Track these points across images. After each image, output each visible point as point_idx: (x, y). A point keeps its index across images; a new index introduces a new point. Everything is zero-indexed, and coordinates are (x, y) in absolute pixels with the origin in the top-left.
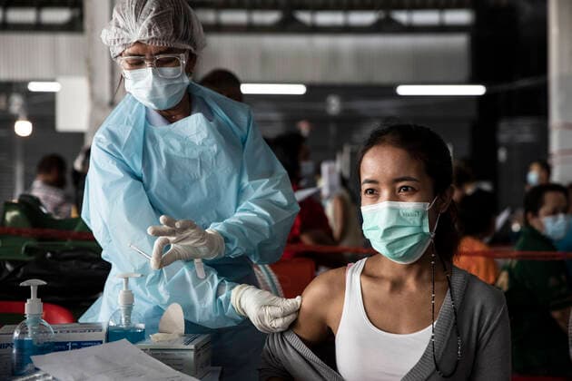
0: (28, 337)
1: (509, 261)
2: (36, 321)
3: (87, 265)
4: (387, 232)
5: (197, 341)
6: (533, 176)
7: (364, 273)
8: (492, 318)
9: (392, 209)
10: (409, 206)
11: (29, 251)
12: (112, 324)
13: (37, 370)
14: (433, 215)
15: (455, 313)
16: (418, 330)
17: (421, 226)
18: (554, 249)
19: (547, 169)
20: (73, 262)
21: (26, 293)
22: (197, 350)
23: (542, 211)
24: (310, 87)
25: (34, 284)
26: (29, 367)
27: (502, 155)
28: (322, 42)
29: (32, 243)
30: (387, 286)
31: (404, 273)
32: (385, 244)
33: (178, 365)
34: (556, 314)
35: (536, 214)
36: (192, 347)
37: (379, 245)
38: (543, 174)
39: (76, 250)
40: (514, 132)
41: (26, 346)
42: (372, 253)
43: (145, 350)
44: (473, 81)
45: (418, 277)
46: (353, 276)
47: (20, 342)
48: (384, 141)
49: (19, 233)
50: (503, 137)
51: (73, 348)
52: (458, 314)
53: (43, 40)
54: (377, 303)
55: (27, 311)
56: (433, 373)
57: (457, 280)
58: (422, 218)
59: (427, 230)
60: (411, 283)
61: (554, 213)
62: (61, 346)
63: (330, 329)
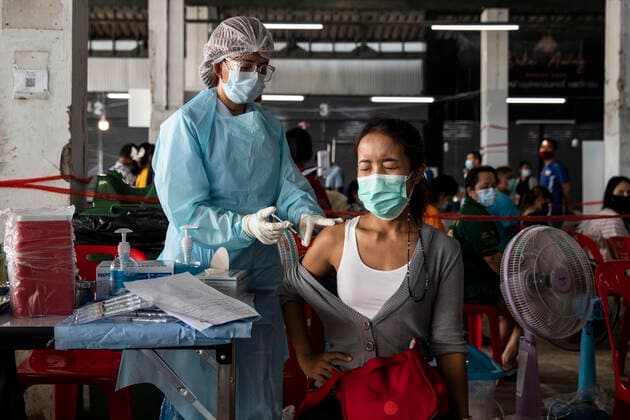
0: (121, 269)
1: (454, 222)
2: (126, 258)
3: (156, 220)
4: (376, 196)
5: (238, 275)
6: (469, 163)
7: (358, 226)
8: (450, 259)
9: (379, 179)
10: (392, 177)
11: (115, 210)
12: (177, 261)
13: (127, 292)
14: (409, 184)
15: (424, 256)
16: (396, 268)
17: (401, 193)
18: (487, 214)
19: (479, 157)
20: (146, 218)
21: (119, 238)
22: (238, 280)
23: (477, 186)
24: (307, 96)
25: (124, 232)
26: (121, 290)
27: (446, 147)
28: (316, 64)
29: (117, 204)
30: (375, 237)
31: (387, 227)
32: (374, 204)
33: (225, 291)
34: (487, 259)
35: (473, 188)
36: (235, 278)
37: (369, 206)
38: (477, 161)
39: (147, 210)
40: (454, 131)
41: (119, 275)
42: (364, 212)
43: (202, 280)
44: (424, 94)
45: (398, 230)
46: (351, 229)
47: (115, 273)
48: (375, 130)
49: (108, 197)
50: (446, 135)
51: (151, 277)
52: (426, 257)
53: (118, 62)
54: (368, 249)
55: (119, 251)
56: (408, 299)
57: (426, 232)
58: (401, 187)
59: (405, 195)
60: (392, 234)
61: (486, 187)
62: (142, 276)
63: (333, 267)
